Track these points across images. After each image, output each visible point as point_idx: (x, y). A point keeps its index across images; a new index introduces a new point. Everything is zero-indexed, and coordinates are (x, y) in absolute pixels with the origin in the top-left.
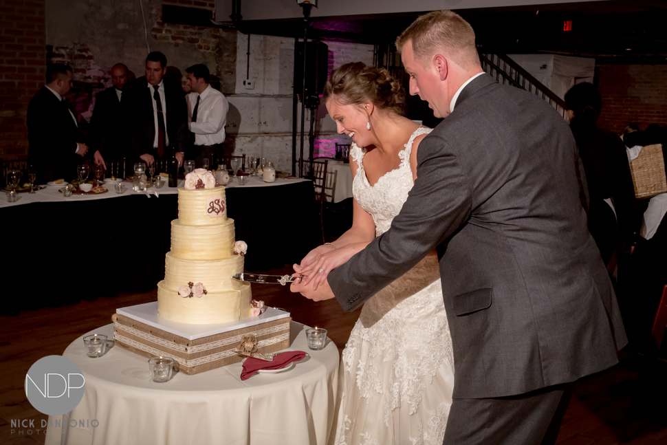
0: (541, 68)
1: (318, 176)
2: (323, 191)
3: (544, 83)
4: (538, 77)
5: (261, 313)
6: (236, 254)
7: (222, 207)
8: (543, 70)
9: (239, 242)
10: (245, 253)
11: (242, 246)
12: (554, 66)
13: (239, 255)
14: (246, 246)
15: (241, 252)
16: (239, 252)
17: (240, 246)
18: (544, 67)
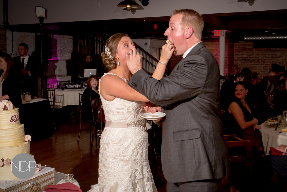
0: (145, 44)
1: (50, 97)
2: (54, 103)
3: (147, 51)
4: (144, 48)
5: (40, 170)
6: (26, 141)
7: (17, 118)
8: (146, 45)
9: (27, 136)
10: (30, 141)
11: (29, 137)
12: (150, 44)
13: (27, 142)
14: (31, 137)
15: (29, 141)
16: (27, 140)
17: (28, 137)
18: (146, 44)
